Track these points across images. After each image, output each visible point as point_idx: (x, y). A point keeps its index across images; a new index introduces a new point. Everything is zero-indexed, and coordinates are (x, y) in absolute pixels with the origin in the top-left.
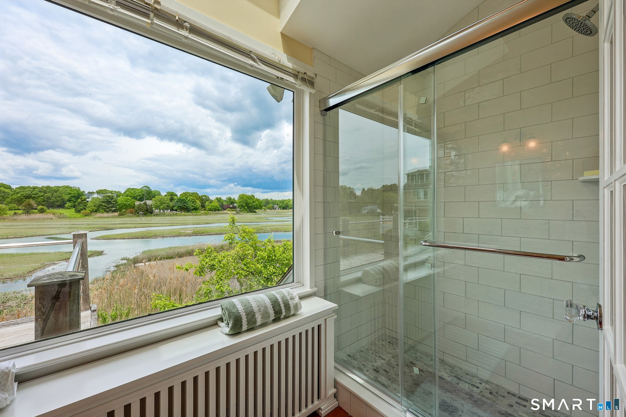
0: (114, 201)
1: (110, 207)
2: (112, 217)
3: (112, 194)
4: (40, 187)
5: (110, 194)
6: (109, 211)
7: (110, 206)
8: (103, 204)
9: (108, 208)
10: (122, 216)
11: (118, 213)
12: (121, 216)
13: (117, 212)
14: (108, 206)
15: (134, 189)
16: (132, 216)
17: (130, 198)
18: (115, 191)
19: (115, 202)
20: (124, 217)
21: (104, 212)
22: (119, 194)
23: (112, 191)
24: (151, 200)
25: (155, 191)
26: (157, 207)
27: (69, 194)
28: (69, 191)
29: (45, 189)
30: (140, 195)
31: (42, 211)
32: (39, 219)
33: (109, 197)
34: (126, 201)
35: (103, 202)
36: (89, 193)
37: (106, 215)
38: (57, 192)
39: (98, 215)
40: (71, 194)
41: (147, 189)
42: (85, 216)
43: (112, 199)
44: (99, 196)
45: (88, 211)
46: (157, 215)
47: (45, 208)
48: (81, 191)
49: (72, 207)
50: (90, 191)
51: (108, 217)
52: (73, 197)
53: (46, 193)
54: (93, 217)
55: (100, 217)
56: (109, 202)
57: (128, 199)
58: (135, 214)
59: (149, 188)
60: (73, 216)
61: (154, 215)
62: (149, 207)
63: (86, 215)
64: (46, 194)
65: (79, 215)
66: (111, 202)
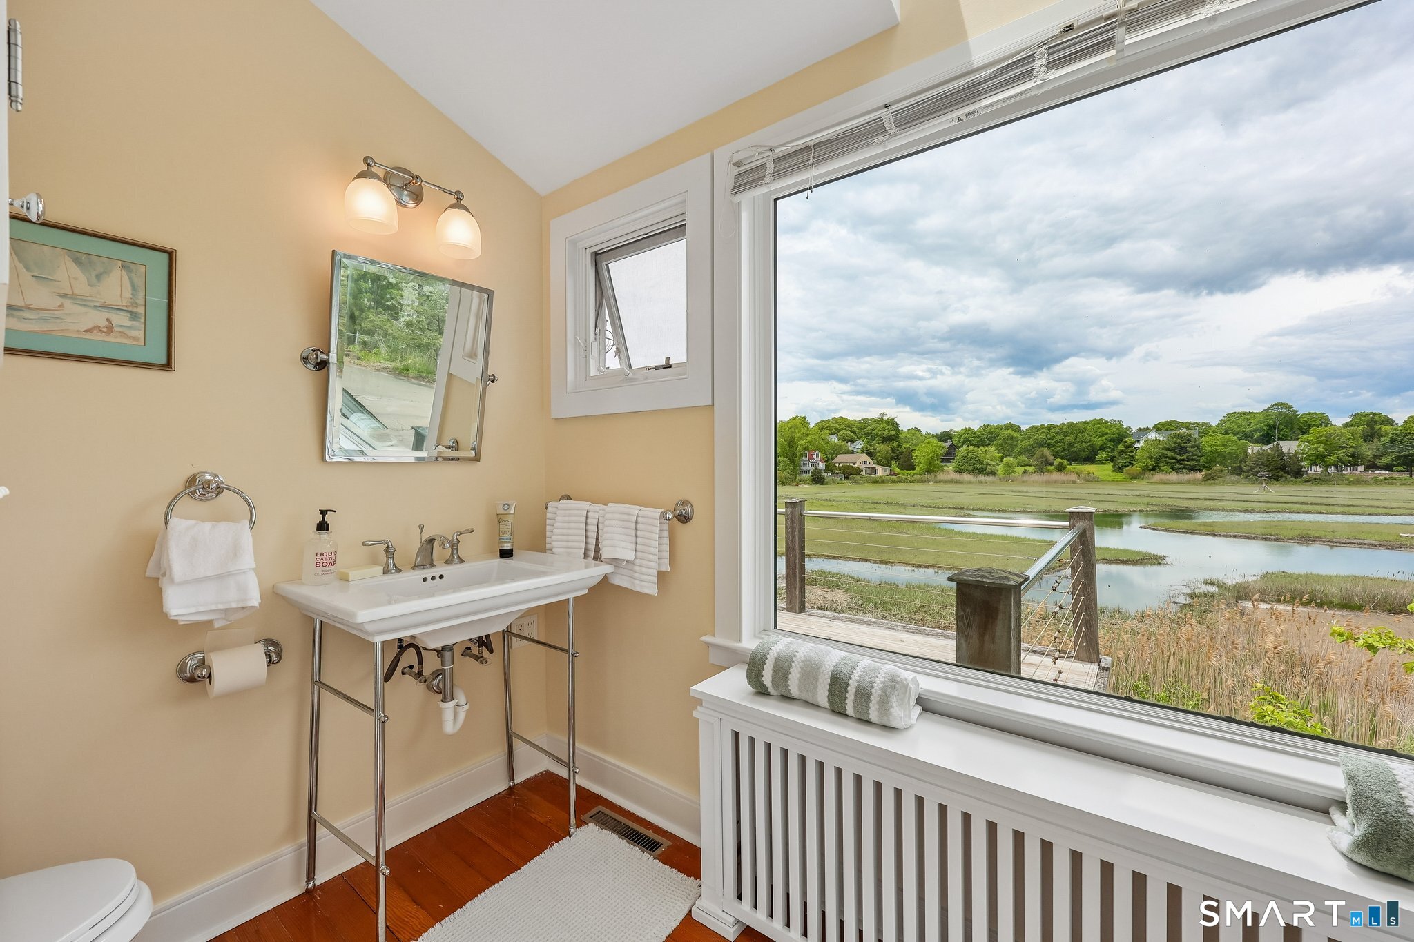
0: (1193, 447)
1: (1183, 460)
2: (1189, 482)
3: (1188, 429)
4: (1059, 424)
5: (1185, 430)
6: (1180, 468)
7: (1185, 456)
8: (1169, 453)
9: (1179, 461)
10: (1213, 482)
11: (1203, 473)
12: (1209, 482)
13: (1200, 470)
14: (1178, 457)
15: (1245, 414)
16: (1238, 483)
17: (1234, 438)
18: (1195, 423)
19: (1196, 448)
20: (1216, 484)
21: (1171, 470)
22: (1204, 429)
23: (1190, 423)
24: (1297, 440)
25: (1309, 414)
26: (1320, 459)
27: (1102, 436)
28: (1104, 429)
29: (1065, 428)
30: (1261, 429)
31: (1060, 468)
32: (1056, 482)
33: (1181, 436)
34: (1224, 445)
35: (1168, 449)
36: (1140, 430)
37: (1174, 476)
38: (1083, 432)
39: (1158, 476)
40: (1106, 434)
41: (1284, 411)
42: (1131, 479)
43: (1189, 441)
44: (1158, 437)
45: (1136, 467)
46: (1316, 481)
47: (1065, 462)
48: (1125, 427)
49: (1108, 460)
50: (1142, 427)
51: (1180, 483)
52: (1110, 440)
53: (1067, 436)
54: (1148, 481)
55: (1162, 483)
56: (1181, 449)
57: (1229, 440)
58: (1246, 477)
59: (1291, 407)
60: (1109, 478)
61: (1306, 481)
62: (1290, 457)
63: (1134, 477)
64: (1067, 438)
65: (1119, 476)
66: (1185, 448)
